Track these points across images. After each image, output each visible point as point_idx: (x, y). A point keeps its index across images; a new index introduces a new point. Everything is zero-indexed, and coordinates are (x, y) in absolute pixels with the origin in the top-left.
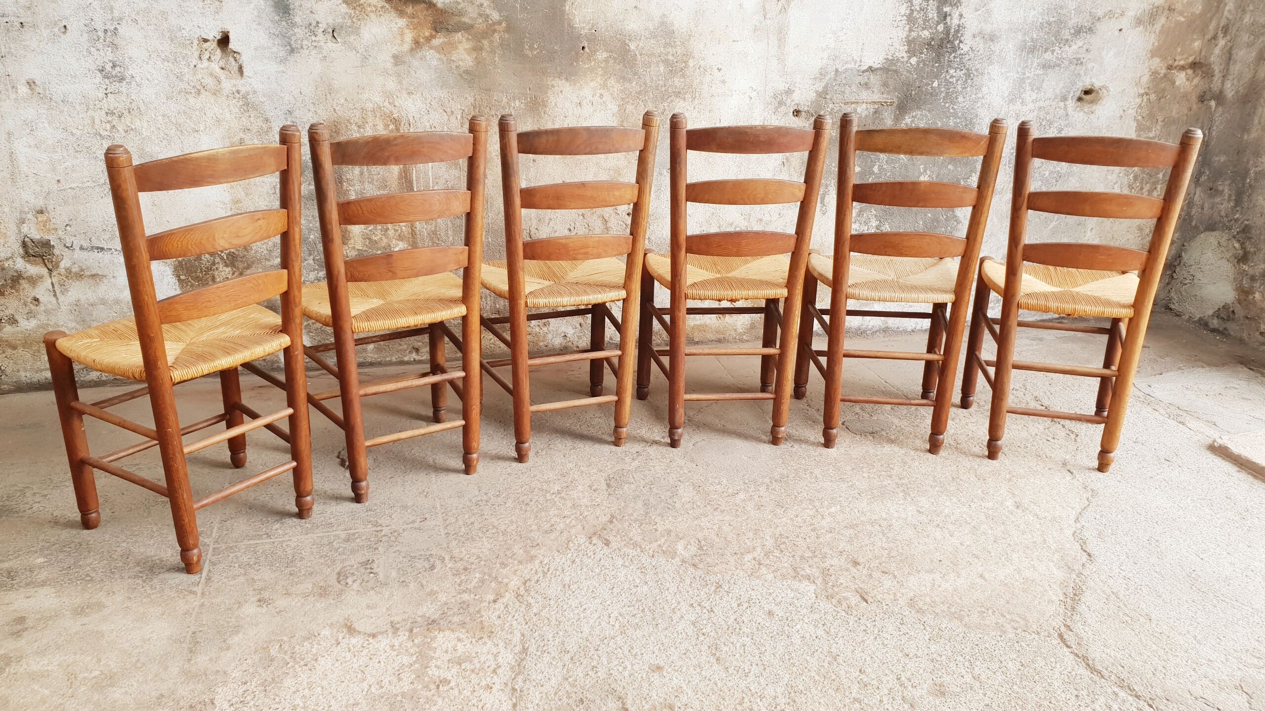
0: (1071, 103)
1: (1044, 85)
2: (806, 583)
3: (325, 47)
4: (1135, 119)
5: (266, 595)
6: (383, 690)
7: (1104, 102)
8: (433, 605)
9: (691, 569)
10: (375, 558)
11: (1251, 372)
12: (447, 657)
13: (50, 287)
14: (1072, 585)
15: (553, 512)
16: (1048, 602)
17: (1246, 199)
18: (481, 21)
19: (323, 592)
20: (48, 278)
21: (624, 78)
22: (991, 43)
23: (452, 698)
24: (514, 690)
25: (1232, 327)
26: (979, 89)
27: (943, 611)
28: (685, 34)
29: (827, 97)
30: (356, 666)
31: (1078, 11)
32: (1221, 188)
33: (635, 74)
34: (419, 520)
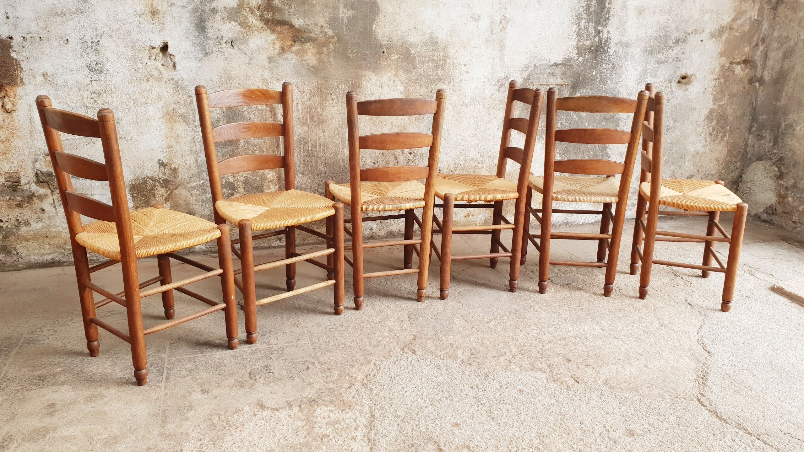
0: (674, 84)
1: (658, 74)
2: (540, 373)
3: (226, 52)
4: (712, 94)
5: (206, 387)
6: (288, 442)
7: (693, 84)
8: (312, 391)
9: (468, 366)
10: (271, 363)
11: (790, 245)
12: (325, 421)
13: (52, 202)
14: (701, 370)
15: (377, 334)
16: (688, 380)
17: (780, 141)
18: (322, 36)
19: (241, 385)
20: (51, 196)
21: (408, 70)
22: (627, 48)
23: (332, 445)
24: (369, 439)
25: (776, 219)
26: (620, 76)
27: (626, 387)
28: (444, 43)
29: (530, 81)
30: (268, 428)
31: (677, 29)
32: (764, 135)
33: (415, 68)
34: (295, 341)
